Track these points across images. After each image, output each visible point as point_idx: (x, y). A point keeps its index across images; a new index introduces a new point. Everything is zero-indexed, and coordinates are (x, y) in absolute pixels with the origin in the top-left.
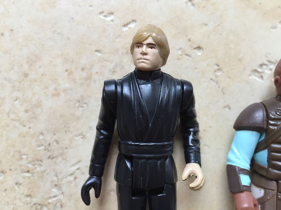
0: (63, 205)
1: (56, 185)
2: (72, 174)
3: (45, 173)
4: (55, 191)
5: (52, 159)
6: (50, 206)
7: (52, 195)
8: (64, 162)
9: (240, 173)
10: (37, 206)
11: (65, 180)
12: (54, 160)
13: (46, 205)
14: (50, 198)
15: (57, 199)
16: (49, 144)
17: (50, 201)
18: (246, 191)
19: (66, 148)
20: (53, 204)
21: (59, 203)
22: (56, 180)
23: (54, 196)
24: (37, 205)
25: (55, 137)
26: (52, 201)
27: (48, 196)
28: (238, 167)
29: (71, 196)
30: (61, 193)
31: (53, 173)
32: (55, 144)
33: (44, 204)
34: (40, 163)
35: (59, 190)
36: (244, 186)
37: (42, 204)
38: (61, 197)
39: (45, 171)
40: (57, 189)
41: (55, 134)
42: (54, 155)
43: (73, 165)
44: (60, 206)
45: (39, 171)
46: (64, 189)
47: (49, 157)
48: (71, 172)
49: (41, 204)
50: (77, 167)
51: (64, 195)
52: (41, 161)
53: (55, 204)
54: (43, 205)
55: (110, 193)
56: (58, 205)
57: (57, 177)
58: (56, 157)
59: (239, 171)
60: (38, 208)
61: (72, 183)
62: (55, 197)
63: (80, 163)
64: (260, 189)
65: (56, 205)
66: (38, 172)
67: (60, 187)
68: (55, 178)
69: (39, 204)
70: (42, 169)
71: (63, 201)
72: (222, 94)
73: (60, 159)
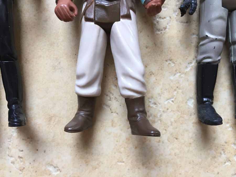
64: (85, 3)
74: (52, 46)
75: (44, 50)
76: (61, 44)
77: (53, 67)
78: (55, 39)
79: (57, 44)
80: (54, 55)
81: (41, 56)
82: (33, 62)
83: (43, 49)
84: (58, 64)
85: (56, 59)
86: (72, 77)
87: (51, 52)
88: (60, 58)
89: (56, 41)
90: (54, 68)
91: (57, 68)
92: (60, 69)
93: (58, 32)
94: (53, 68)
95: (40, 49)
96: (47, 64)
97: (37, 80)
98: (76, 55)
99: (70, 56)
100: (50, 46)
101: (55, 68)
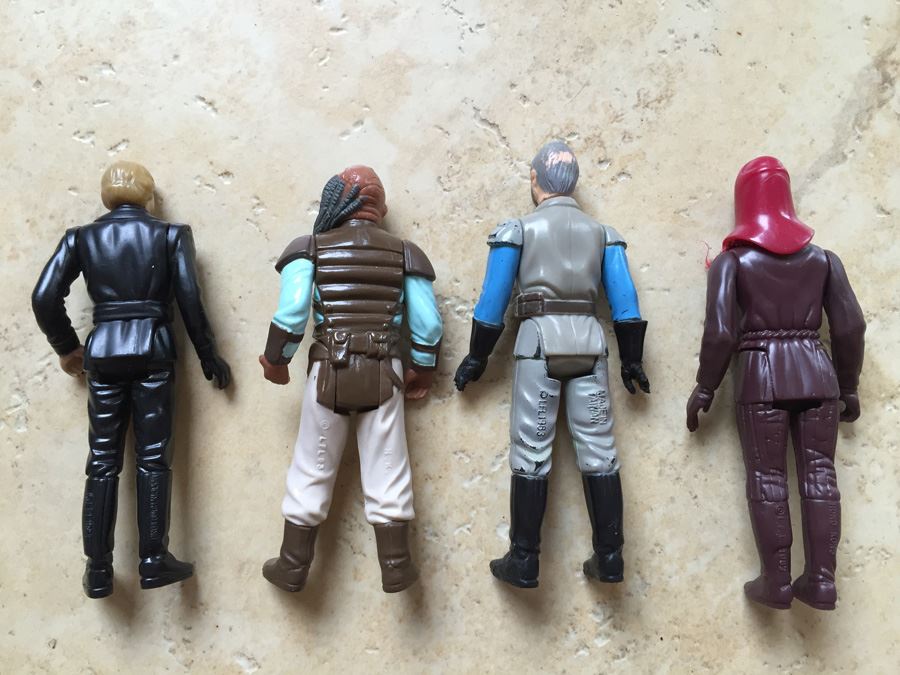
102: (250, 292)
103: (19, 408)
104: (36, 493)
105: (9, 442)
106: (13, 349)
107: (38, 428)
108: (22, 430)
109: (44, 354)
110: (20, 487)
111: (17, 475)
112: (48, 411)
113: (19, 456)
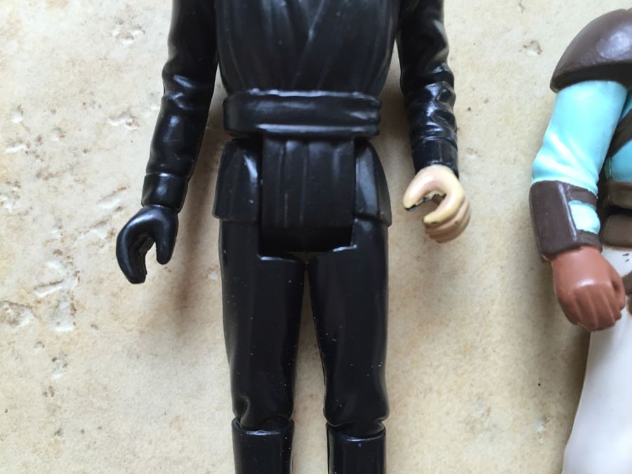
0: (76, 308)
1: (58, 252)
2: (102, 223)
3: (29, 218)
4: (55, 267)
5: (47, 179)
6: (42, 309)
7: (46, 280)
8: (80, 187)
9: (569, 200)
10: (7, 309)
11: (82, 236)
12: (53, 181)
13: (29, 307)
14: (43, 286)
15: (62, 291)
16: (39, 139)
17: (41, 295)
18: (586, 245)
19: (85, 151)
20: (49, 303)
21: (65, 301)
22: (59, 236)
23: (53, 281)
24: (6, 305)
25: (56, 120)
26: (48, 296)
27: (35, 283)
28: (565, 185)
29: (101, 281)
30: (72, 273)
31: (49, 219)
32: (55, 138)
33: (23, 303)
34: (15, 189)
35: (66, 267)
36: (582, 232)
37: (19, 303)
38: (72, 284)
39: (27, 213)
40: (61, 262)
41: (54, 112)
42: (53, 170)
43: (106, 198)
44: (69, 311)
45: (10, 211)
46: (81, 262)
47: (39, 175)
48: (100, 217)
49: (16, 304)
50: (116, 202)
51: (79, 279)
52: (17, 184)
53: (54, 302)
54: (22, 305)
55: (207, 277)
56: (64, 306)
57: (62, 230)
58: (57, 175)
59: (566, 193)
60: (9, 314)
61: (103, 246)
62: (54, 284)
63: (124, 192)
64: (625, 253)
65: (57, 307)
66: (9, 215)
67: (69, 257)
68: (56, 233)
69: (11, 304)
70: (20, 205)
71: (77, 297)
72: (519, 9)
73: (68, 179)
74: (468, 357)
75: (441, 369)
76: (494, 351)
77: (467, 424)
78: (478, 333)
79: (484, 350)
80: (472, 385)
81: (431, 389)
82: (405, 406)
83: (438, 367)
84: (483, 415)
85: (479, 398)
86: (523, 457)
87: (463, 374)
88: (491, 395)
89: (481, 341)
90: (471, 426)
91: (478, 426)
92: (488, 429)
93: (489, 312)
94: (468, 428)
95: (431, 365)
96: (448, 414)
97: (417, 464)
98: (539, 385)
99: (523, 388)
100: (459, 356)
101: (472, 428)
102: (486, 101)
103: (59, 287)
104: (89, 447)
105: (39, 350)
106: (51, 175)
107: (94, 326)
108: (65, 328)
109: (109, 190)
110: (58, 433)
111: (53, 410)
112: (114, 295)
113: (57, 377)
